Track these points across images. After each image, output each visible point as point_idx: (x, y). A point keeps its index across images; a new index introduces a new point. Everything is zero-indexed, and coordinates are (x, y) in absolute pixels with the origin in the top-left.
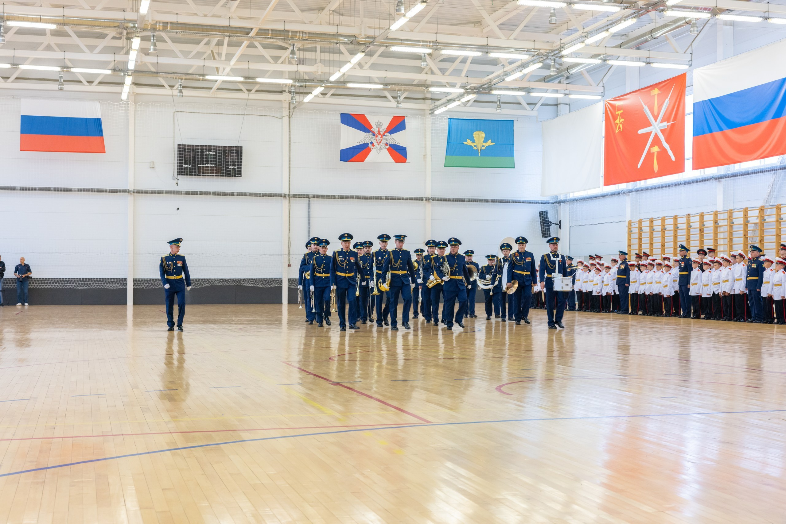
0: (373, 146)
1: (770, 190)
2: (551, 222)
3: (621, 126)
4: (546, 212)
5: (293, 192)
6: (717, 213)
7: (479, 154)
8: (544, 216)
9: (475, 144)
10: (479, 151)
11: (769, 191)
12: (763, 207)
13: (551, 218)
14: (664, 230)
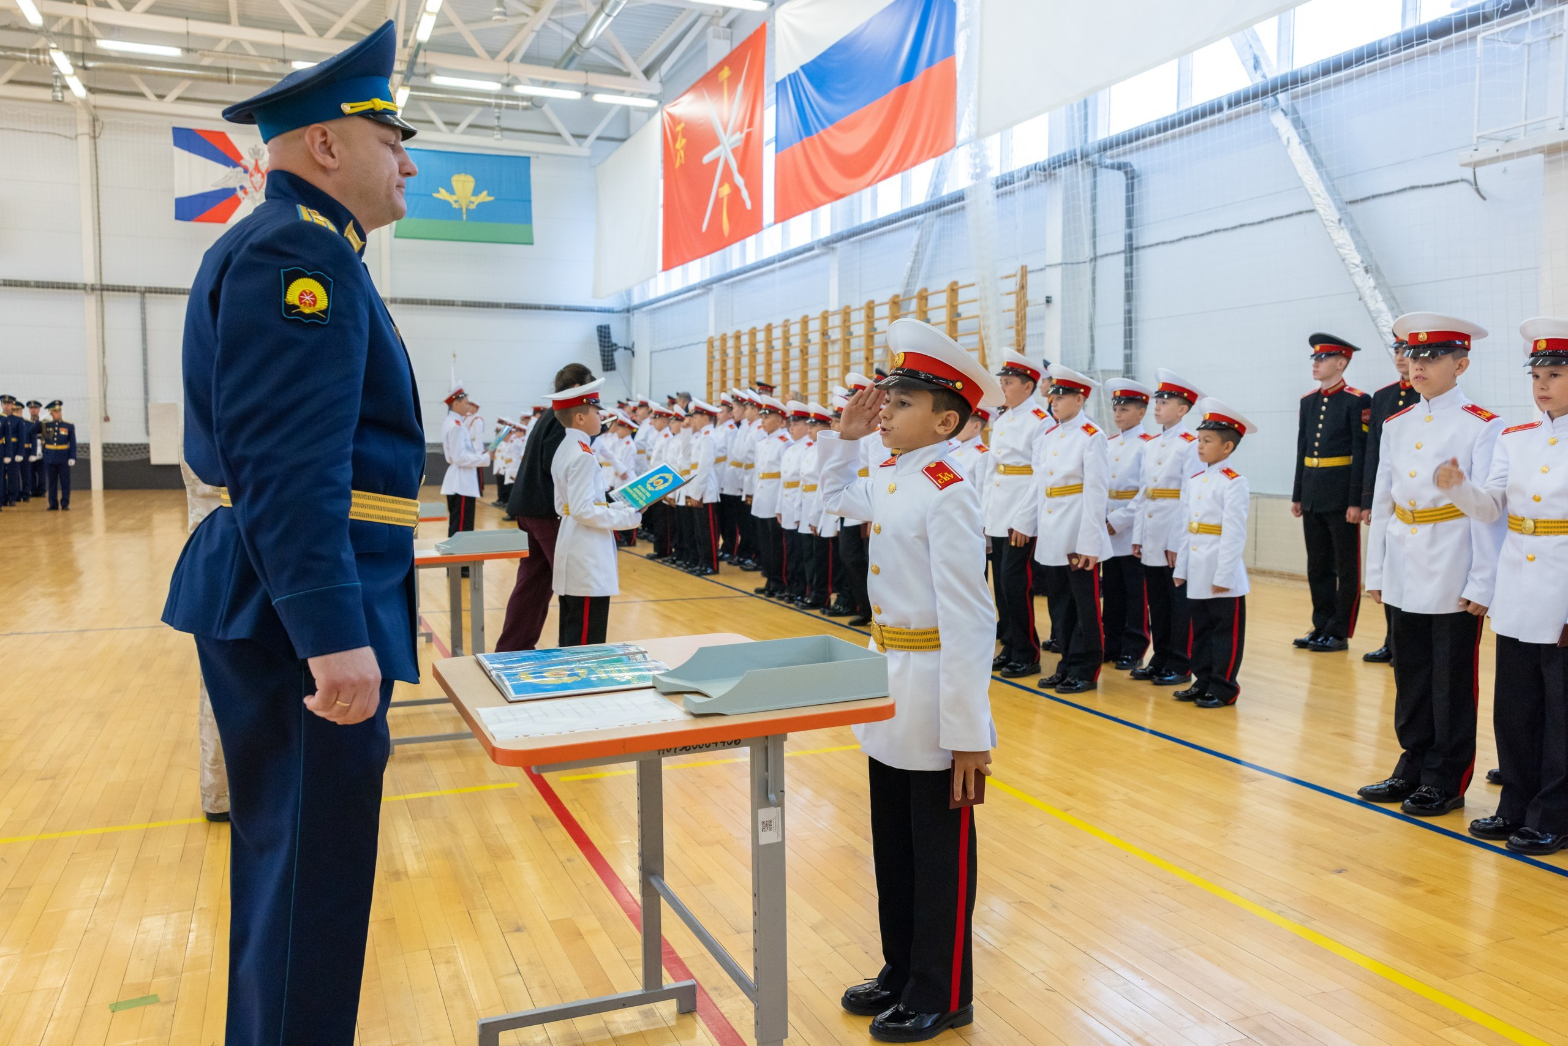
0: (246, 193)
1: (912, 259)
2: (616, 345)
3: (682, 153)
4: (607, 327)
5: (108, 280)
6: (826, 315)
7: (464, 217)
8: (604, 333)
9: (455, 198)
10: (464, 211)
11: (909, 264)
12: (897, 296)
13: (616, 338)
14: (753, 352)
